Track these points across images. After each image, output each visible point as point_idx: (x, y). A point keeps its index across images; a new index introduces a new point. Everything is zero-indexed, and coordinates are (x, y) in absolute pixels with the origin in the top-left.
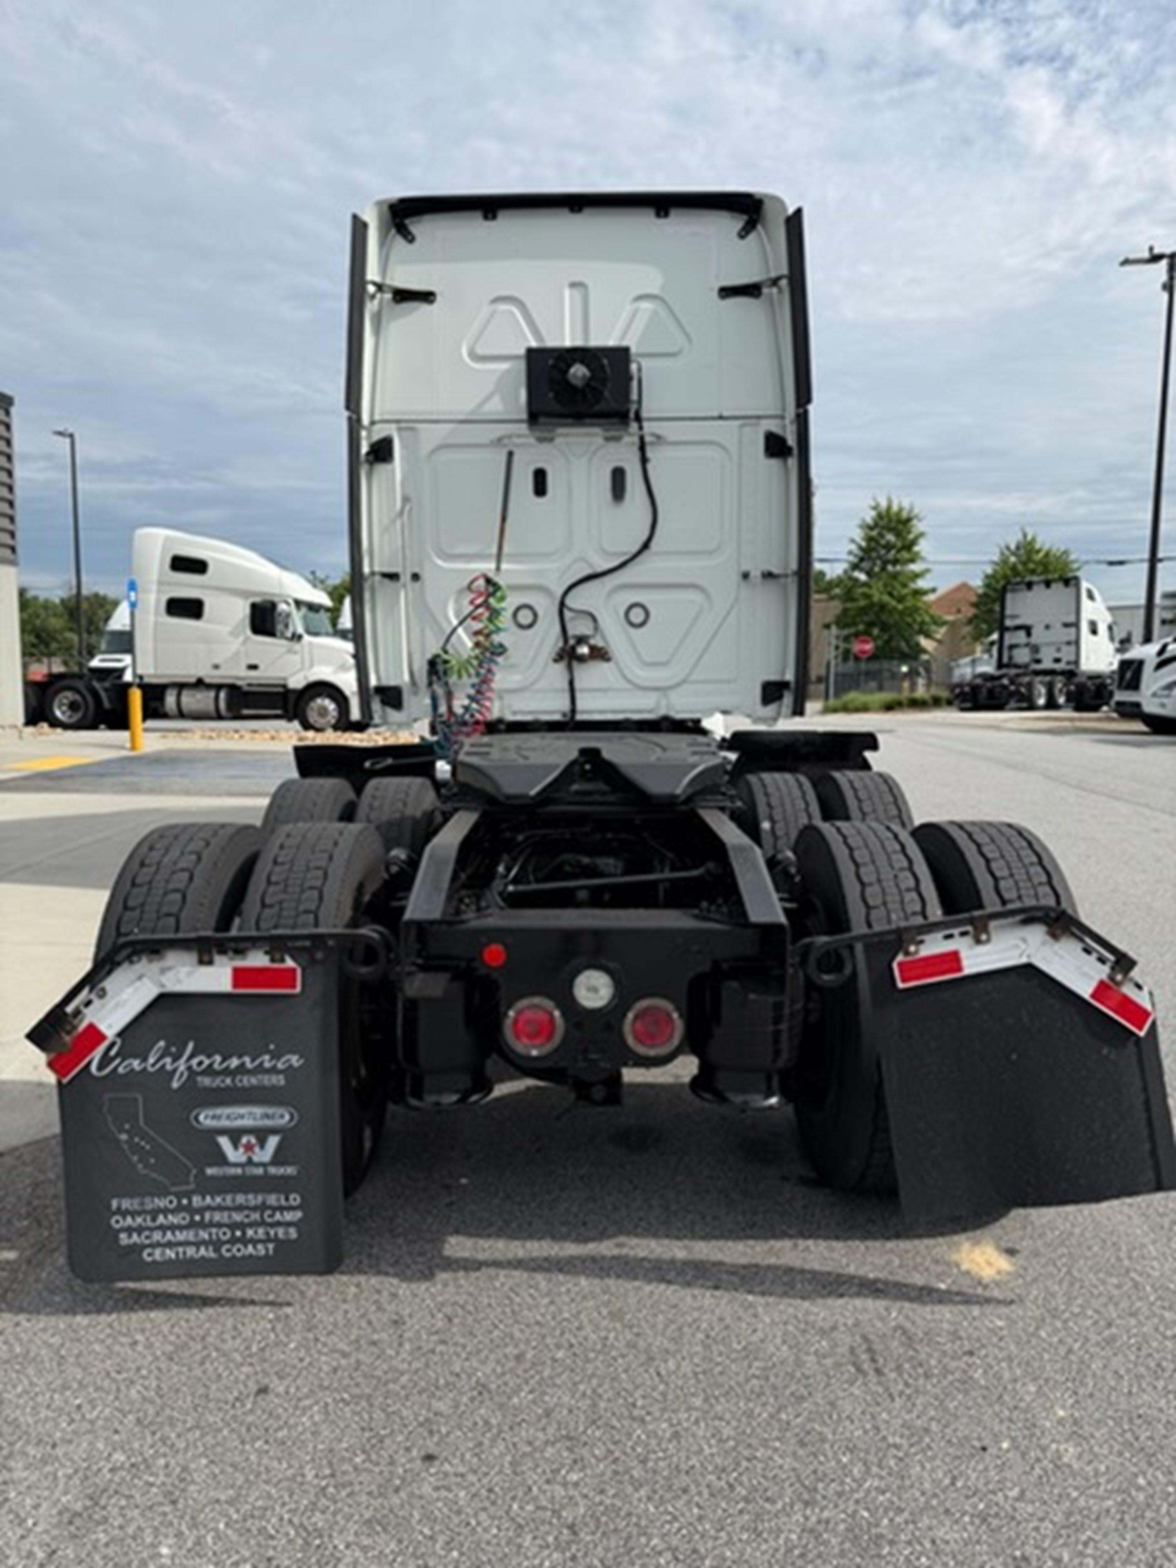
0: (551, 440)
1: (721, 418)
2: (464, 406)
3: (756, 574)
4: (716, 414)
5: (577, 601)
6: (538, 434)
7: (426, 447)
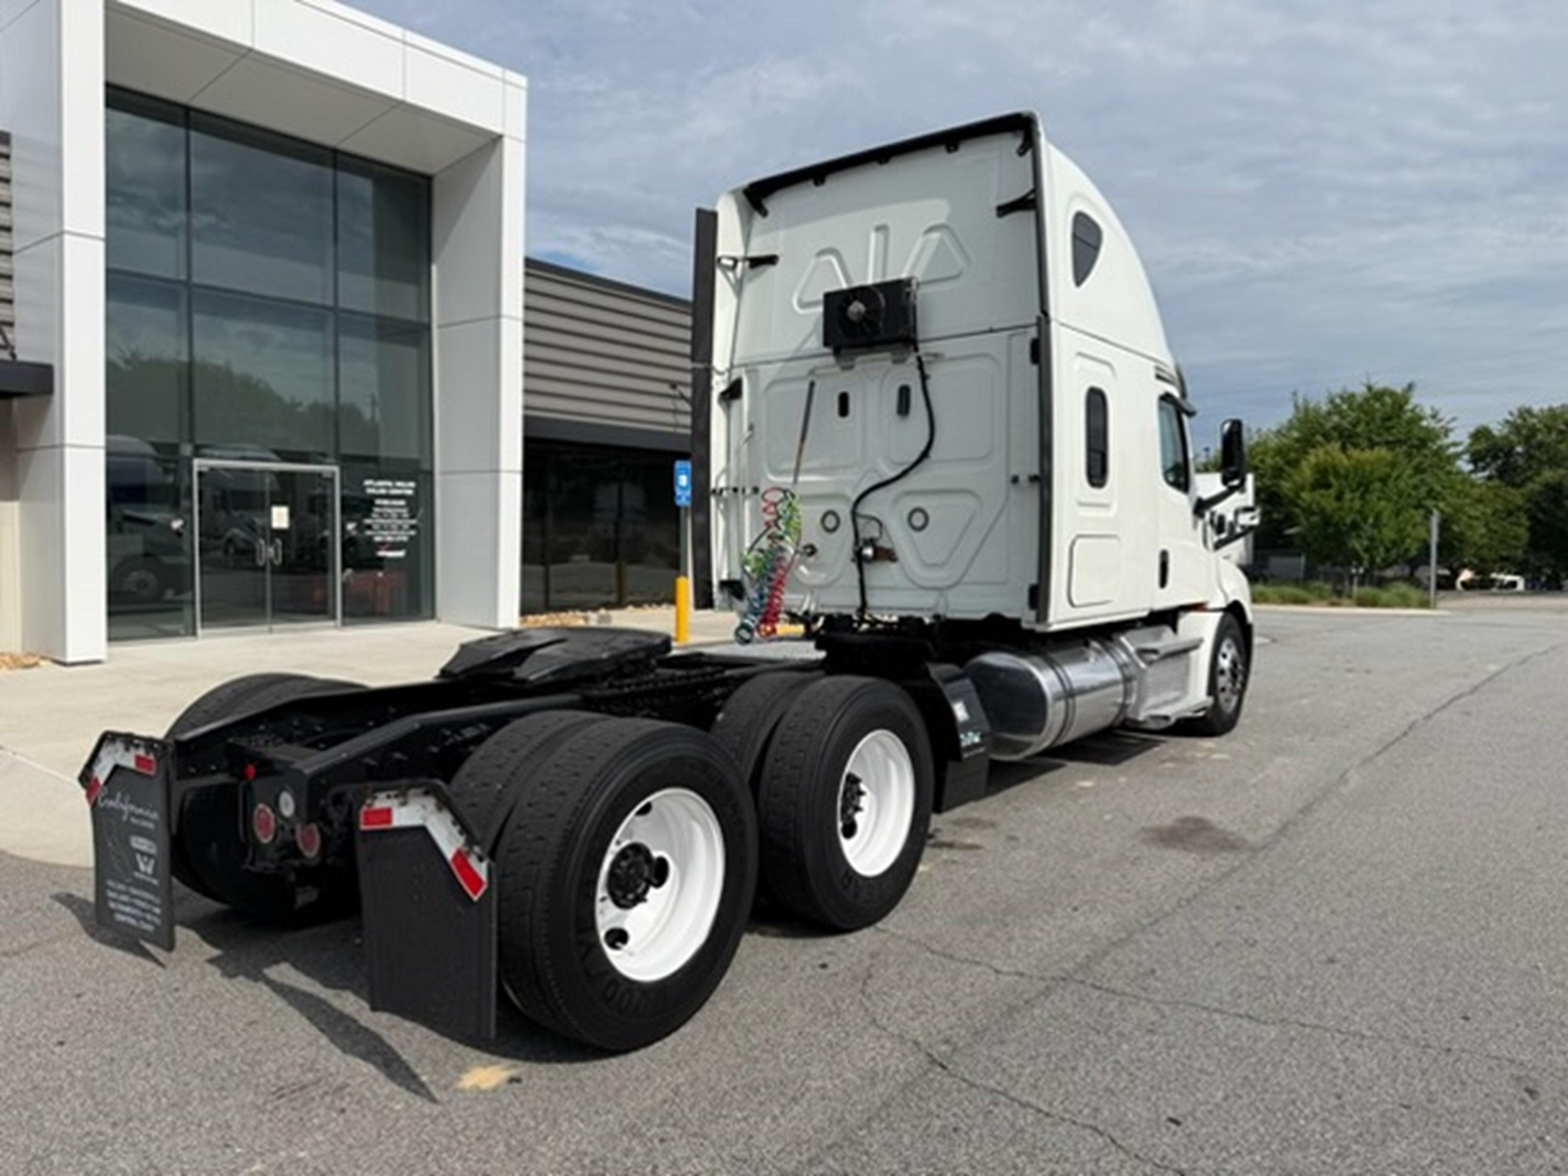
0: (851, 367)
1: (991, 331)
2: (789, 347)
3: (1023, 478)
4: (986, 328)
5: (867, 508)
6: (844, 364)
7: (764, 382)
